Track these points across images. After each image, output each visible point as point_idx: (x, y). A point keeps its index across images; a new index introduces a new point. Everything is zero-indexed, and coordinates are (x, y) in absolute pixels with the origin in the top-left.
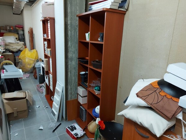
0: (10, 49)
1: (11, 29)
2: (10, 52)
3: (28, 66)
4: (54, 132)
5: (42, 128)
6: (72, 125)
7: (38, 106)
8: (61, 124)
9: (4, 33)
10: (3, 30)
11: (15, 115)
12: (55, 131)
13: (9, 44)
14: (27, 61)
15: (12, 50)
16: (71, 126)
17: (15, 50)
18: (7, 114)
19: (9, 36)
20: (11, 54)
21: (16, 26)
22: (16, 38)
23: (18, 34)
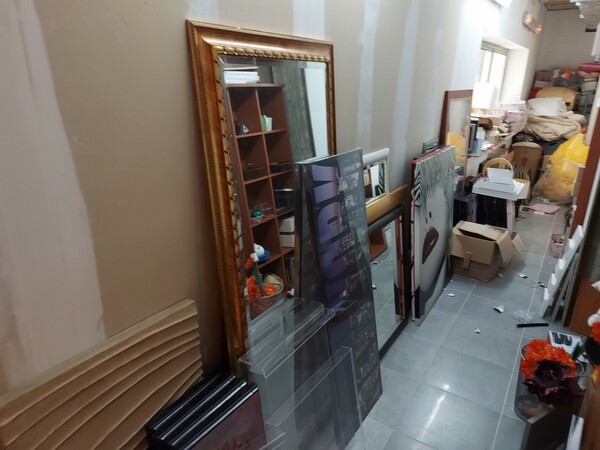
0: (538, 133)
1: (563, 76)
2: (535, 141)
3: (564, 185)
4: (520, 329)
5: (501, 310)
6: (568, 336)
7: (523, 275)
8: (546, 325)
9: (541, 88)
10: (543, 80)
11: (466, 265)
12: (524, 329)
13: (541, 119)
14: (564, 168)
15: (542, 135)
16: (562, 335)
17: (548, 137)
18: (452, 256)
19: (550, 96)
20: (535, 145)
21: (581, 69)
22: (568, 104)
23: (580, 90)
